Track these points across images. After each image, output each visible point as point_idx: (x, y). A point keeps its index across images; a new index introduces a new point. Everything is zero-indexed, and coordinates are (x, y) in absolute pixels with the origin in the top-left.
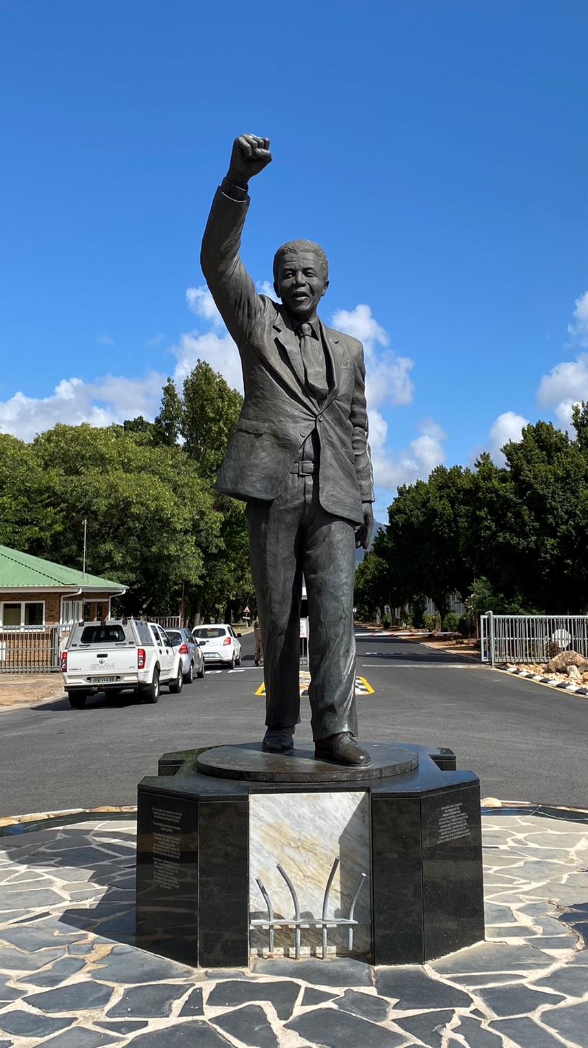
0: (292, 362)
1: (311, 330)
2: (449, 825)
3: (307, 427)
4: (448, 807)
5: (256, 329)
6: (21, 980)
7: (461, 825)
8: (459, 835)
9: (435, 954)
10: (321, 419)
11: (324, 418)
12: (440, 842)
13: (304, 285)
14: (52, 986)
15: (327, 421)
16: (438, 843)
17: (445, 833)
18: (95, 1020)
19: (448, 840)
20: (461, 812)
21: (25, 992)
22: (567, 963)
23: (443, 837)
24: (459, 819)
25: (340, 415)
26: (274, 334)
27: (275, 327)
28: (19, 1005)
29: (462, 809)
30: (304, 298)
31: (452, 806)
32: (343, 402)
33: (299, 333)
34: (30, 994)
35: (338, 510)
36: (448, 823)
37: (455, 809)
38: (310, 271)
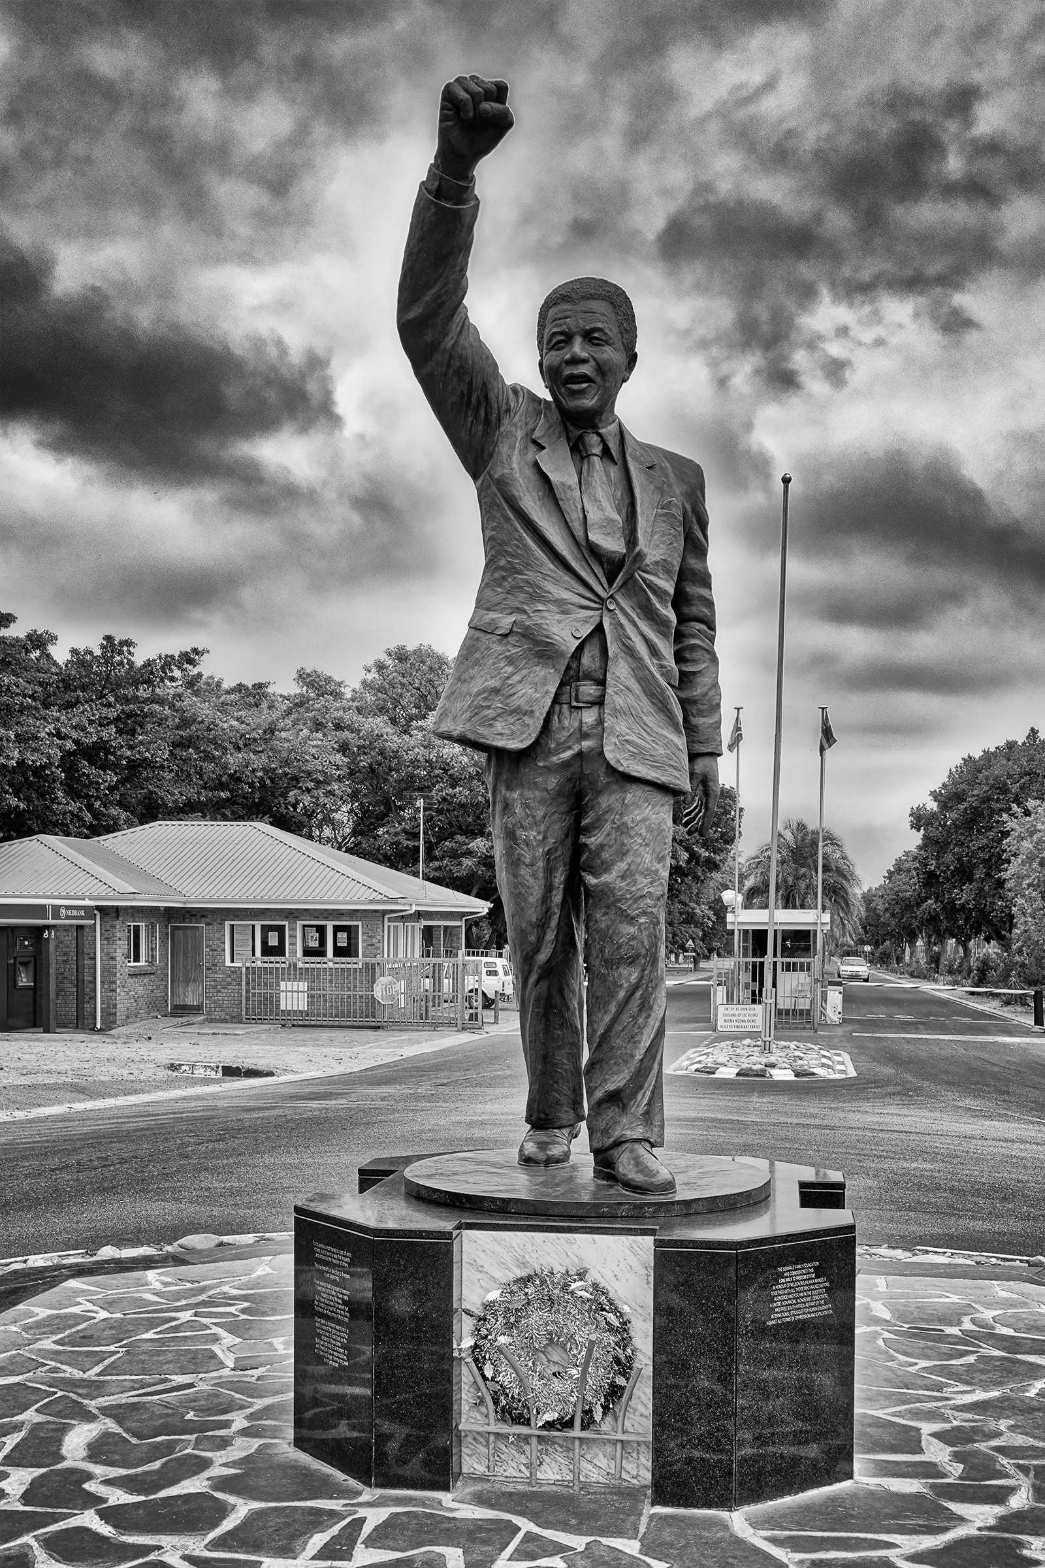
0: (561, 503)
1: (601, 448)
2: (790, 1296)
3: (586, 621)
4: (789, 1268)
5: (501, 448)
6: (108, 1482)
7: (815, 1298)
8: (809, 1313)
9: (755, 1495)
10: (611, 607)
11: (618, 604)
12: (774, 1322)
13: (584, 361)
14: (146, 1495)
15: (622, 609)
16: (769, 1323)
17: (784, 1309)
18: (186, 1552)
19: (788, 1320)
20: (817, 1277)
21: (105, 1500)
22: (979, 1529)
23: (779, 1315)
24: (812, 1287)
25: (649, 599)
26: (532, 454)
27: (535, 442)
28: (89, 1519)
29: (818, 1272)
30: (585, 385)
31: (799, 1267)
32: (657, 576)
33: (578, 451)
34: (111, 1503)
35: (639, 768)
36: (789, 1294)
37: (804, 1271)
38: (596, 335)
